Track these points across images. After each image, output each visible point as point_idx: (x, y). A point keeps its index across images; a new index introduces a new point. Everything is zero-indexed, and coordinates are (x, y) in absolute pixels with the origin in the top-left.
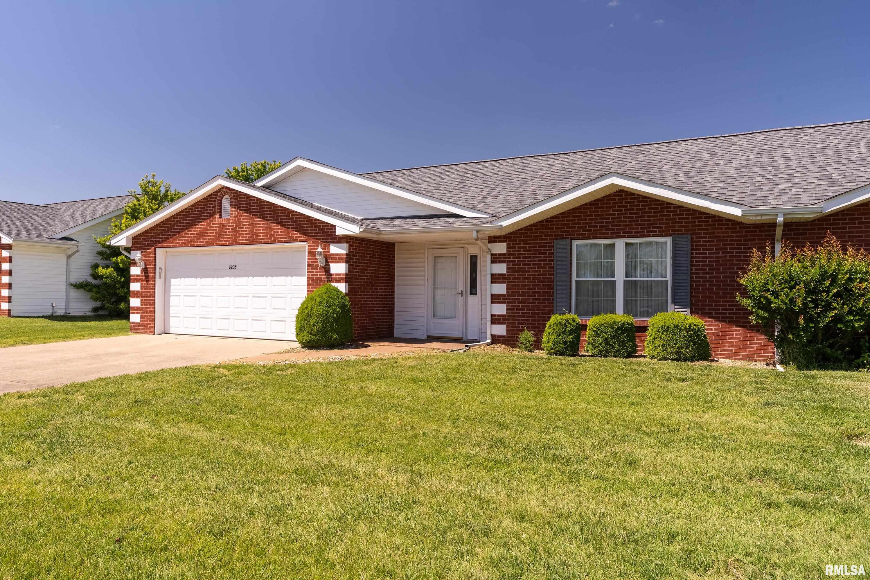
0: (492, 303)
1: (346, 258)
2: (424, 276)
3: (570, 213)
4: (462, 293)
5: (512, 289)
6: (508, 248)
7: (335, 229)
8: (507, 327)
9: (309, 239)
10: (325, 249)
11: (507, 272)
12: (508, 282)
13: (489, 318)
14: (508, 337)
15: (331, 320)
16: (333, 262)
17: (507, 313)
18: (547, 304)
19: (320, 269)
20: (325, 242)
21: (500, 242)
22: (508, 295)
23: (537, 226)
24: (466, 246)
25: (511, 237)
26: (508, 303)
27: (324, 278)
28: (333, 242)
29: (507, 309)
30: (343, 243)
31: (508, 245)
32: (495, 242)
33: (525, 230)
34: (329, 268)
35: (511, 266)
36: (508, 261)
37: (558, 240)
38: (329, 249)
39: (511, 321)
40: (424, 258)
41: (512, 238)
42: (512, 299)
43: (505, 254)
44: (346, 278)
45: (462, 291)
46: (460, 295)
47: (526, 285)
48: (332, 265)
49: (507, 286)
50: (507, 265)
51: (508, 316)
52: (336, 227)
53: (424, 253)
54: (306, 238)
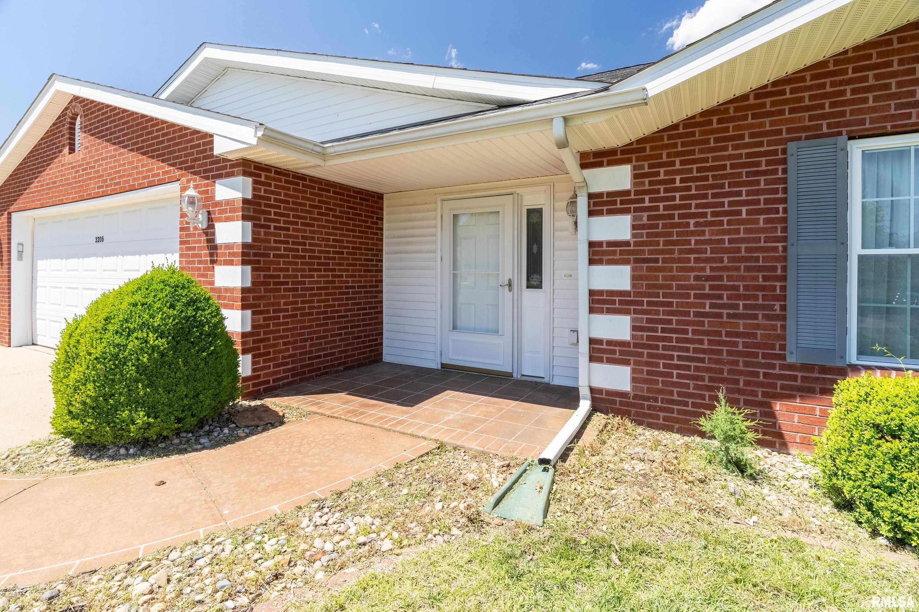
0: (592, 310)
1: (243, 209)
2: (435, 252)
3: (849, 61)
4: (510, 285)
5: (646, 278)
6: (635, 176)
7: (212, 142)
8: (634, 371)
9: (182, 176)
10: (206, 192)
11: (634, 236)
12: (636, 261)
13: (584, 348)
14: (635, 397)
15: (130, 370)
16: (220, 220)
17: (633, 337)
18: (761, 321)
19: (199, 235)
20: (207, 178)
21: (610, 163)
22: (636, 294)
23: (727, 111)
24: (518, 191)
25: (644, 150)
26: (636, 312)
27: (205, 255)
28: (220, 176)
29: (634, 328)
30: (238, 175)
31: (635, 168)
32: (600, 165)
33: (686, 126)
34: (213, 234)
35: (645, 220)
36: (636, 210)
37: (803, 143)
38: (213, 191)
39: (645, 359)
40: (435, 218)
41: (648, 152)
42: (649, 303)
43: (627, 193)
44: (243, 254)
45: (510, 280)
46: (507, 288)
47: (692, 269)
48: (219, 227)
49: (633, 270)
50: (634, 219)
51: (636, 345)
52: (216, 138)
53: (435, 210)
54: (178, 173)
